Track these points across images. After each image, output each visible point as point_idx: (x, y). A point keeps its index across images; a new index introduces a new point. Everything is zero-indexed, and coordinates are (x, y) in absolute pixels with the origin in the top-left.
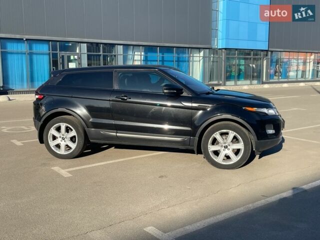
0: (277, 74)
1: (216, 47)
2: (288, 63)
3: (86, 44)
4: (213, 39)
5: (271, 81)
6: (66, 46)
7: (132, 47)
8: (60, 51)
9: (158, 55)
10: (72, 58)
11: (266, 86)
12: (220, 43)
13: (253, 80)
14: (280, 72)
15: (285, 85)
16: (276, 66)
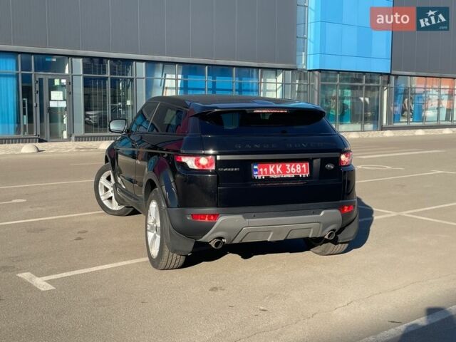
1: (304, 67)
2: (424, 95)
3: (80, 61)
4: (298, 54)
5: (396, 124)
6: (46, 63)
7: (161, 65)
8: (35, 71)
9: (206, 80)
10: (57, 82)
11: (388, 134)
12: (310, 60)
13: (365, 123)
14: (411, 110)
15: (420, 132)
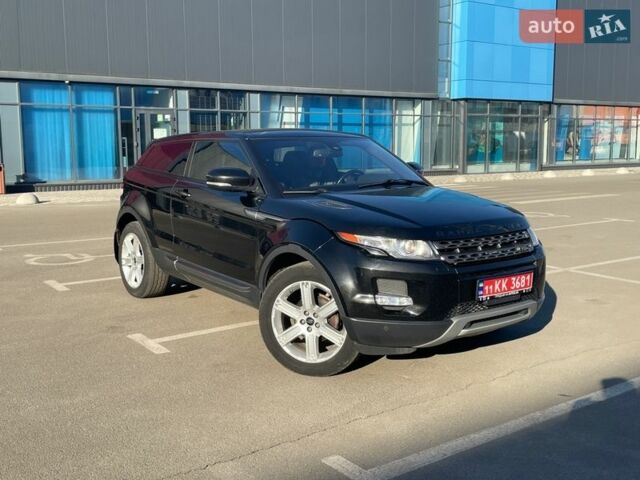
0: (570, 150)
1: (448, 96)
2: (592, 128)
3: (187, 92)
4: (440, 79)
5: (559, 164)
6: (148, 96)
7: (278, 97)
8: (136, 105)
9: (328, 115)
10: (160, 118)
11: (549, 174)
12: (454, 87)
13: (522, 161)
14: (577, 146)
15: (588, 173)
16: (568, 133)
